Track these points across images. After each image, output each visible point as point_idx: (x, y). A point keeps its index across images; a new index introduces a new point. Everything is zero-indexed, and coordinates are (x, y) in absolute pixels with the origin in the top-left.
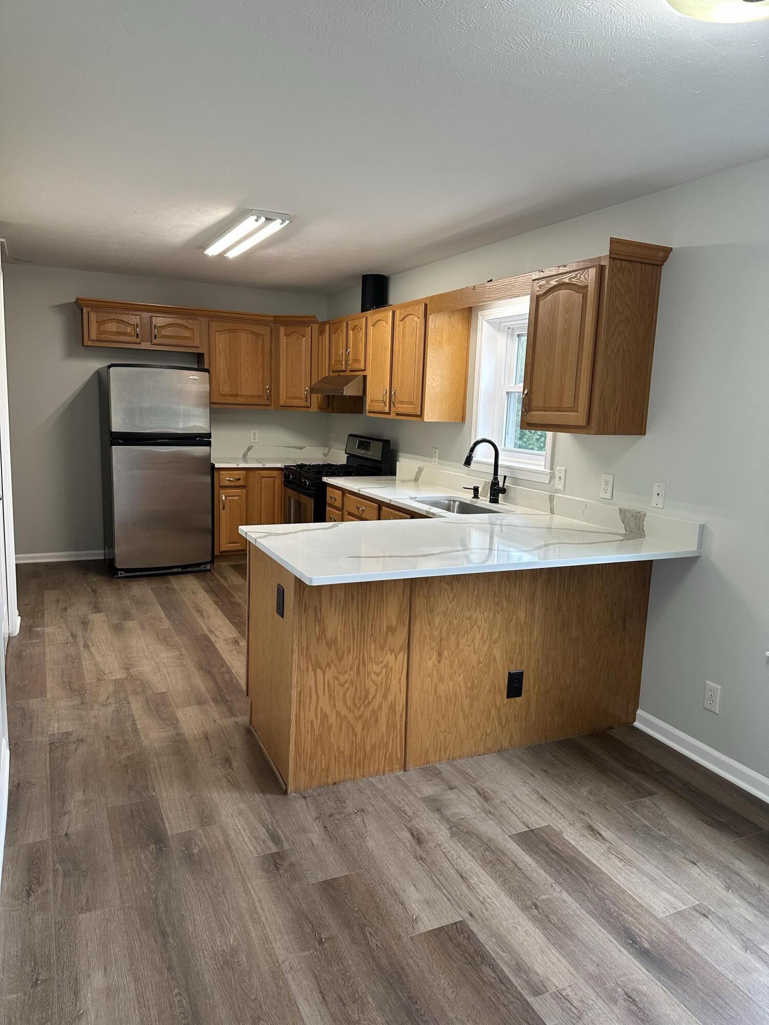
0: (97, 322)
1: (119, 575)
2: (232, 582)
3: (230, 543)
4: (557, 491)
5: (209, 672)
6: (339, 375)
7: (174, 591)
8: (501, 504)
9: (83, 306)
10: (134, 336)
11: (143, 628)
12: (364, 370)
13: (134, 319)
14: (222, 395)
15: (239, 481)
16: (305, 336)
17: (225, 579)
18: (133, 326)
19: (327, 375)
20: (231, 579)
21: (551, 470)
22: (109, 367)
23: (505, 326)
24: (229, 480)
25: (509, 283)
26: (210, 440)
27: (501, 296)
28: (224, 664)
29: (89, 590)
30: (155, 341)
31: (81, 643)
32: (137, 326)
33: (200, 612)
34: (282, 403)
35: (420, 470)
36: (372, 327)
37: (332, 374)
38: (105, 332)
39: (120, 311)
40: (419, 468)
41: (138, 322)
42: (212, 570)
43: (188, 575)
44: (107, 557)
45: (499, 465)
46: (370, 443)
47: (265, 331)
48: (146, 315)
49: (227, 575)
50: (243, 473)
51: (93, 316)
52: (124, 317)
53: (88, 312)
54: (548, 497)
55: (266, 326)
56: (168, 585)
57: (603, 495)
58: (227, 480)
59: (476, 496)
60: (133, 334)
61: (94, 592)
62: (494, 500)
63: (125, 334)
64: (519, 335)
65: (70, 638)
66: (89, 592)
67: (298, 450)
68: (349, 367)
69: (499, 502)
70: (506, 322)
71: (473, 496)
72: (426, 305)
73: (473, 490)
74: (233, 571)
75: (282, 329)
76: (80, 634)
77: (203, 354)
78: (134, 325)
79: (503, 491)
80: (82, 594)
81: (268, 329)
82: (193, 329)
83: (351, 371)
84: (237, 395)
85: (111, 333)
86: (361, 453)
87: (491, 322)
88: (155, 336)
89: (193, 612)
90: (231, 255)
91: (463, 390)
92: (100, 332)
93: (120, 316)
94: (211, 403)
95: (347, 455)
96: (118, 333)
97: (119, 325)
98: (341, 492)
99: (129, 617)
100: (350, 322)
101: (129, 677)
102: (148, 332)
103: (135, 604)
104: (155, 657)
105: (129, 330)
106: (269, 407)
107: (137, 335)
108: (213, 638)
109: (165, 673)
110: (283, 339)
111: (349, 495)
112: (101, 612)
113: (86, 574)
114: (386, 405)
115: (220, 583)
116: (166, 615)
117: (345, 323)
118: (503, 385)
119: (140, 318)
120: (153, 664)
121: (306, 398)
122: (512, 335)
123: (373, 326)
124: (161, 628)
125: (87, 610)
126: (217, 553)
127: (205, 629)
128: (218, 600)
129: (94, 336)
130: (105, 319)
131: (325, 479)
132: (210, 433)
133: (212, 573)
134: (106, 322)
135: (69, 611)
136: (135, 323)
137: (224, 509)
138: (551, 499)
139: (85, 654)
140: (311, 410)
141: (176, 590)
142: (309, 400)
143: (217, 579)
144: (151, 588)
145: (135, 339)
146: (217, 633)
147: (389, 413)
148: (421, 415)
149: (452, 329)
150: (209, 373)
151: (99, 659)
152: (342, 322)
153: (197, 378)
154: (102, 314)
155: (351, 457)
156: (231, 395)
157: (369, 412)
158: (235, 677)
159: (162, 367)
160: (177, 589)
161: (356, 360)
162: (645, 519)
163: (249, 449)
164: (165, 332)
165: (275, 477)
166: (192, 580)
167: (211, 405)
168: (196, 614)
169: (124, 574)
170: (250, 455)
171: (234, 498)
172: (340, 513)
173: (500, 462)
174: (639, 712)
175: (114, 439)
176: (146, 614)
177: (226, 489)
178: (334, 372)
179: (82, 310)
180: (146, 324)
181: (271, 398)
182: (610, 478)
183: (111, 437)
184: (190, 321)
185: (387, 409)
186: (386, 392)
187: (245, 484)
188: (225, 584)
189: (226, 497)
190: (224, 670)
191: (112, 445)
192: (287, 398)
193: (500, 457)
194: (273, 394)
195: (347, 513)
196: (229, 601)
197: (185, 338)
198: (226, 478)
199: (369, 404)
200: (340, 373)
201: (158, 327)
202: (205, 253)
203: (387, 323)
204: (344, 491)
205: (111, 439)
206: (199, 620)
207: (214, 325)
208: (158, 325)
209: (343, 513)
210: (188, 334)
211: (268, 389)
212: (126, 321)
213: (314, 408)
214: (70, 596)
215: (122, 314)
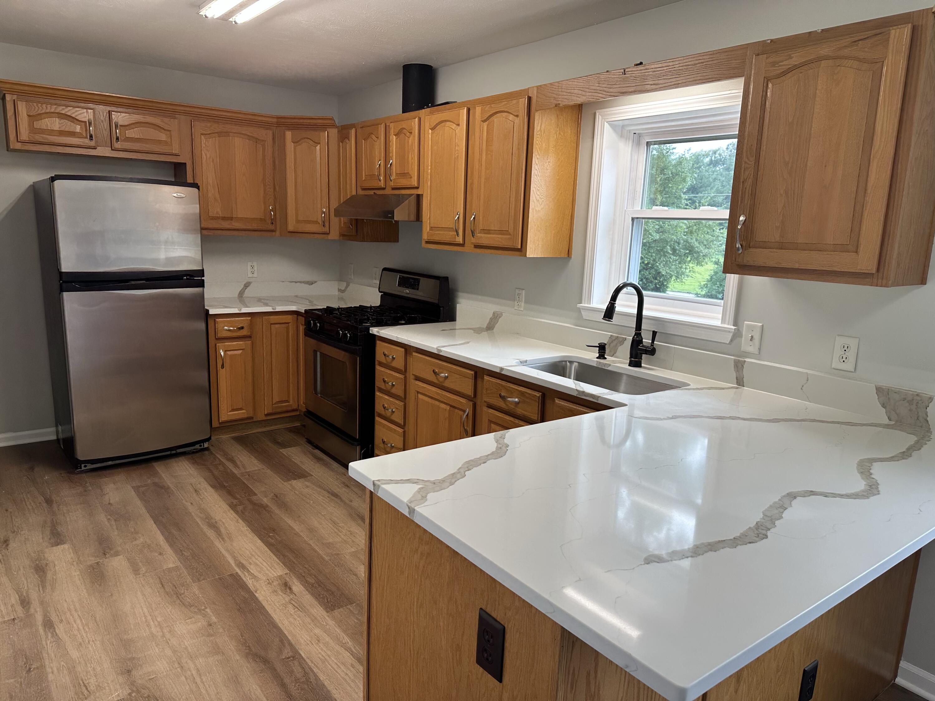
0: (29, 116)
1: (83, 468)
2: (244, 467)
3: (233, 410)
4: (747, 354)
5: (265, 661)
6: (374, 193)
7: (166, 489)
8: (645, 368)
9: (4, 92)
10: (87, 138)
11: (136, 571)
12: (417, 188)
13: (85, 114)
14: (213, 218)
15: (242, 331)
16: (319, 143)
17: (232, 461)
18: (83, 124)
19: (354, 193)
20: (241, 462)
21: (734, 326)
22: (53, 179)
23: (630, 131)
24: (229, 330)
25: (697, 62)
26: (203, 278)
27: (679, 82)
28: (283, 639)
29: (41, 499)
30: (117, 145)
31: (39, 618)
32: (90, 124)
33: (214, 526)
34: (291, 228)
35: (496, 317)
36: (430, 131)
37: (361, 192)
38: (42, 131)
39: (63, 102)
40: (494, 313)
41: (91, 117)
42: (211, 448)
43: (180, 458)
44: (61, 436)
45: (643, 317)
46: (418, 281)
47: (266, 135)
48: (102, 109)
49: (233, 454)
50: (247, 320)
51: (22, 107)
52: (70, 110)
53: (14, 100)
54: (733, 363)
55: (267, 129)
56: (156, 480)
57: (836, 364)
58: (226, 330)
59: (602, 356)
60: (85, 135)
61: (49, 502)
62: (635, 362)
63: (73, 134)
64: (648, 144)
65: (19, 609)
66: (40, 503)
67: (307, 286)
68: (392, 184)
69: (643, 365)
70: (632, 125)
71: (598, 355)
72: (530, 99)
73: (598, 348)
74: (240, 448)
75: (289, 134)
76: (34, 596)
77: (186, 163)
78: (85, 122)
79: (652, 351)
80: (30, 508)
81: (270, 133)
82: (170, 131)
83: (393, 189)
84: (231, 219)
85: (51, 132)
86: (406, 292)
87: (613, 125)
88: (117, 139)
89: (205, 528)
90: (241, 18)
91: (570, 214)
92: (33, 130)
93: (63, 109)
94: (202, 229)
95: (381, 294)
96: (62, 133)
97: (62, 121)
98: (403, 350)
99: (111, 549)
100: (392, 125)
101: (133, 695)
102: (106, 133)
103: (115, 520)
104: (168, 636)
105: (78, 129)
106: (274, 233)
107: (91, 136)
108: (250, 582)
109: (194, 672)
110: (290, 146)
111: (417, 354)
112: (64, 543)
113: (32, 469)
114: (458, 235)
115: (229, 471)
116: (167, 539)
117: (383, 126)
118: (625, 208)
119: (94, 113)
120: (169, 652)
121: (324, 222)
122: (639, 144)
123: (432, 129)
124: (165, 568)
125: (41, 541)
126: (215, 424)
127: (232, 562)
128: (235, 502)
129: (24, 135)
130: (39, 112)
131: (374, 331)
132: (203, 270)
133: (212, 453)
134: (43, 116)
135: (13, 545)
136: (86, 120)
137: (223, 366)
138: (739, 366)
139: (49, 645)
140: (330, 237)
141: (169, 488)
142: (327, 225)
143: (221, 463)
144: (133, 487)
145: (87, 142)
146: (253, 570)
147: (463, 245)
148: (521, 250)
149: (560, 133)
150: (199, 190)
151: (74, 654)
152: (378, 125)
153: (183, 195)
154: (35, 104)
155: (385, 296)
156: (224, 218)
157: (427, 242)
158: (310, 669)
159: (131, 180)
160: (170, 485)
161: (405, 175)
162: (931, 405)
163: (247, 285)
164: (130, 133)
165: (288, 323)
166: (187, 467)
167: (203, 231)
168: (211, 533)
169: (90, 466)
170: (248, 293)
171: (236, 352)
172: (402, 376)
173: (645, 313)
174: (903, 664)
175: (63, 282)
176: (136, 540)
177: (225, 341)
178: (364, 189)
179: (4, 98)
180: (102, 121)
181: (276, 222)
182: (853, 343)
183: (61, 279)
184: (166, 120)
185: (460, 240)
186: (458, 218)
187: (249, 334)
188: (236, 471)
189: (225, 351)
190: (287, 652)
191: (62, 290)
192: (298, 221)
193: (645, 306)
194: (278, 216)
195: (412, 377)
196: (249, 500)
197: (160, 142)
198: (225, 328)
199: (428, 233)
200: (376, 191)
201: (121, 126)
202: (203, 12)
203: (458, 125)
204: (408, 349)
205: (61, 282)
206: (218, 544)
207: (199, 127)
208: (121, 123)
209: (405, 377)
210: (163, 137)
211: (272, 210)
212: (73, 116)
213: (334, 234)
214: (11, 512)
215: (67, 106)
